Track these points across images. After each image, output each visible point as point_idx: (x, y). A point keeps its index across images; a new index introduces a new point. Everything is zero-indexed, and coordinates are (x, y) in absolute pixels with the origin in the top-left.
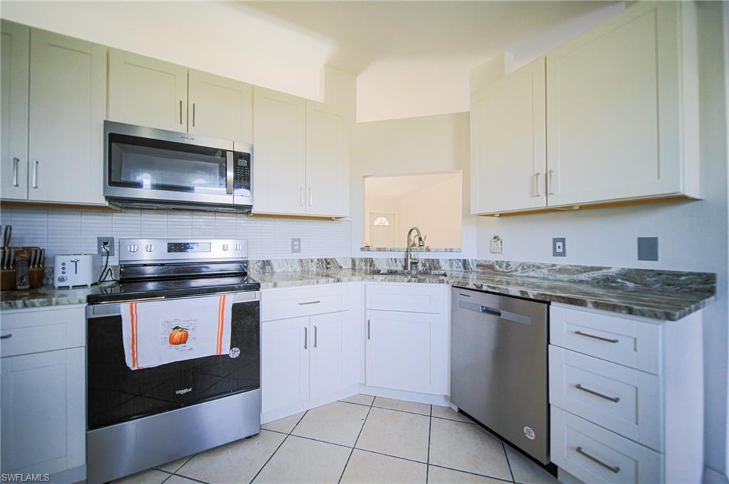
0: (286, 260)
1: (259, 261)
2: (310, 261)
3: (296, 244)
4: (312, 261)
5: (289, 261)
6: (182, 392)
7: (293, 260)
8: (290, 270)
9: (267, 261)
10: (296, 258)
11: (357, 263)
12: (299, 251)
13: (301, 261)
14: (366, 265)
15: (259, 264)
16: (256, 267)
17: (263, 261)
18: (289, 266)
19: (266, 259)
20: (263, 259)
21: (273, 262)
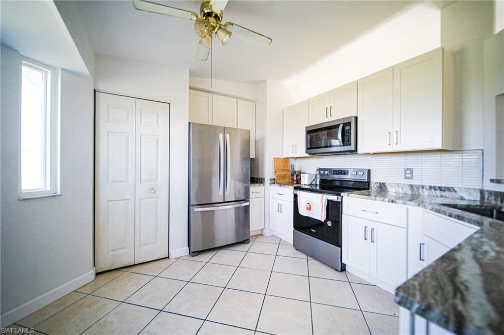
0: (397, 184)
1: (377, 183)
2: (421, 187)
3: (409, 173)
4: (423, 188)
5: (400, 185)
6: (313, 231)
7: (404, 184)
8: (401, 191)
9: (383, 183)
10: (407, 183)
11: (486, 196)
12: (412, 178)
13: (411, 186)
14: (496, 200)
15: (378, 185)
16: (375, 187)
17: (380, 183)
18: (401, 189)
19: (382, 182)
20: (380, 182)
21: (387, 184)
